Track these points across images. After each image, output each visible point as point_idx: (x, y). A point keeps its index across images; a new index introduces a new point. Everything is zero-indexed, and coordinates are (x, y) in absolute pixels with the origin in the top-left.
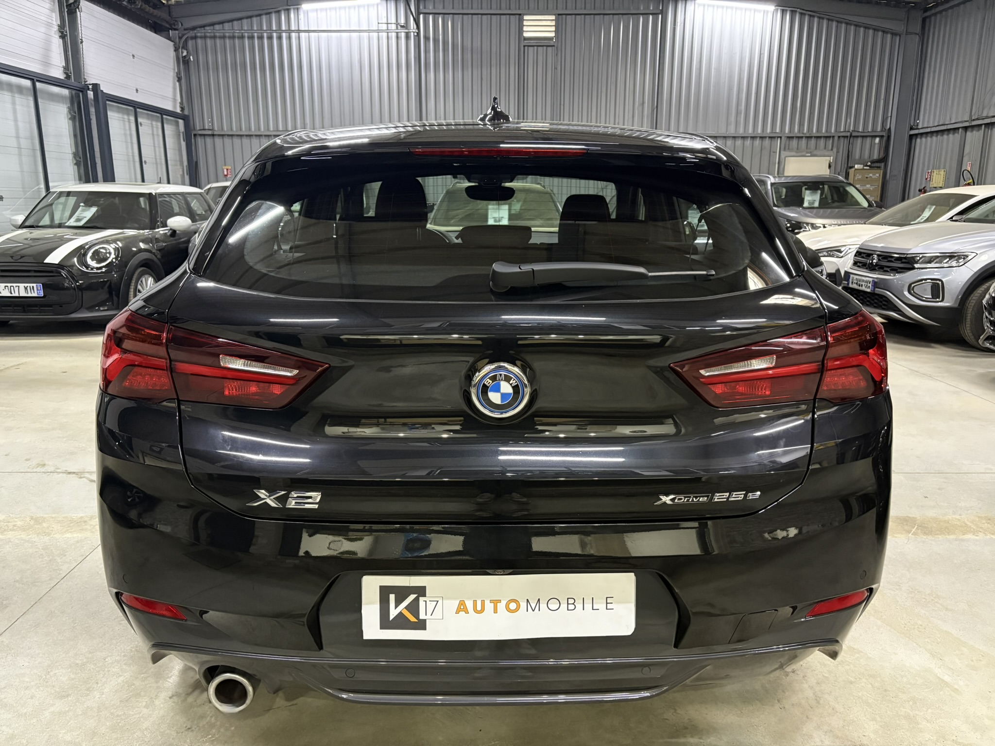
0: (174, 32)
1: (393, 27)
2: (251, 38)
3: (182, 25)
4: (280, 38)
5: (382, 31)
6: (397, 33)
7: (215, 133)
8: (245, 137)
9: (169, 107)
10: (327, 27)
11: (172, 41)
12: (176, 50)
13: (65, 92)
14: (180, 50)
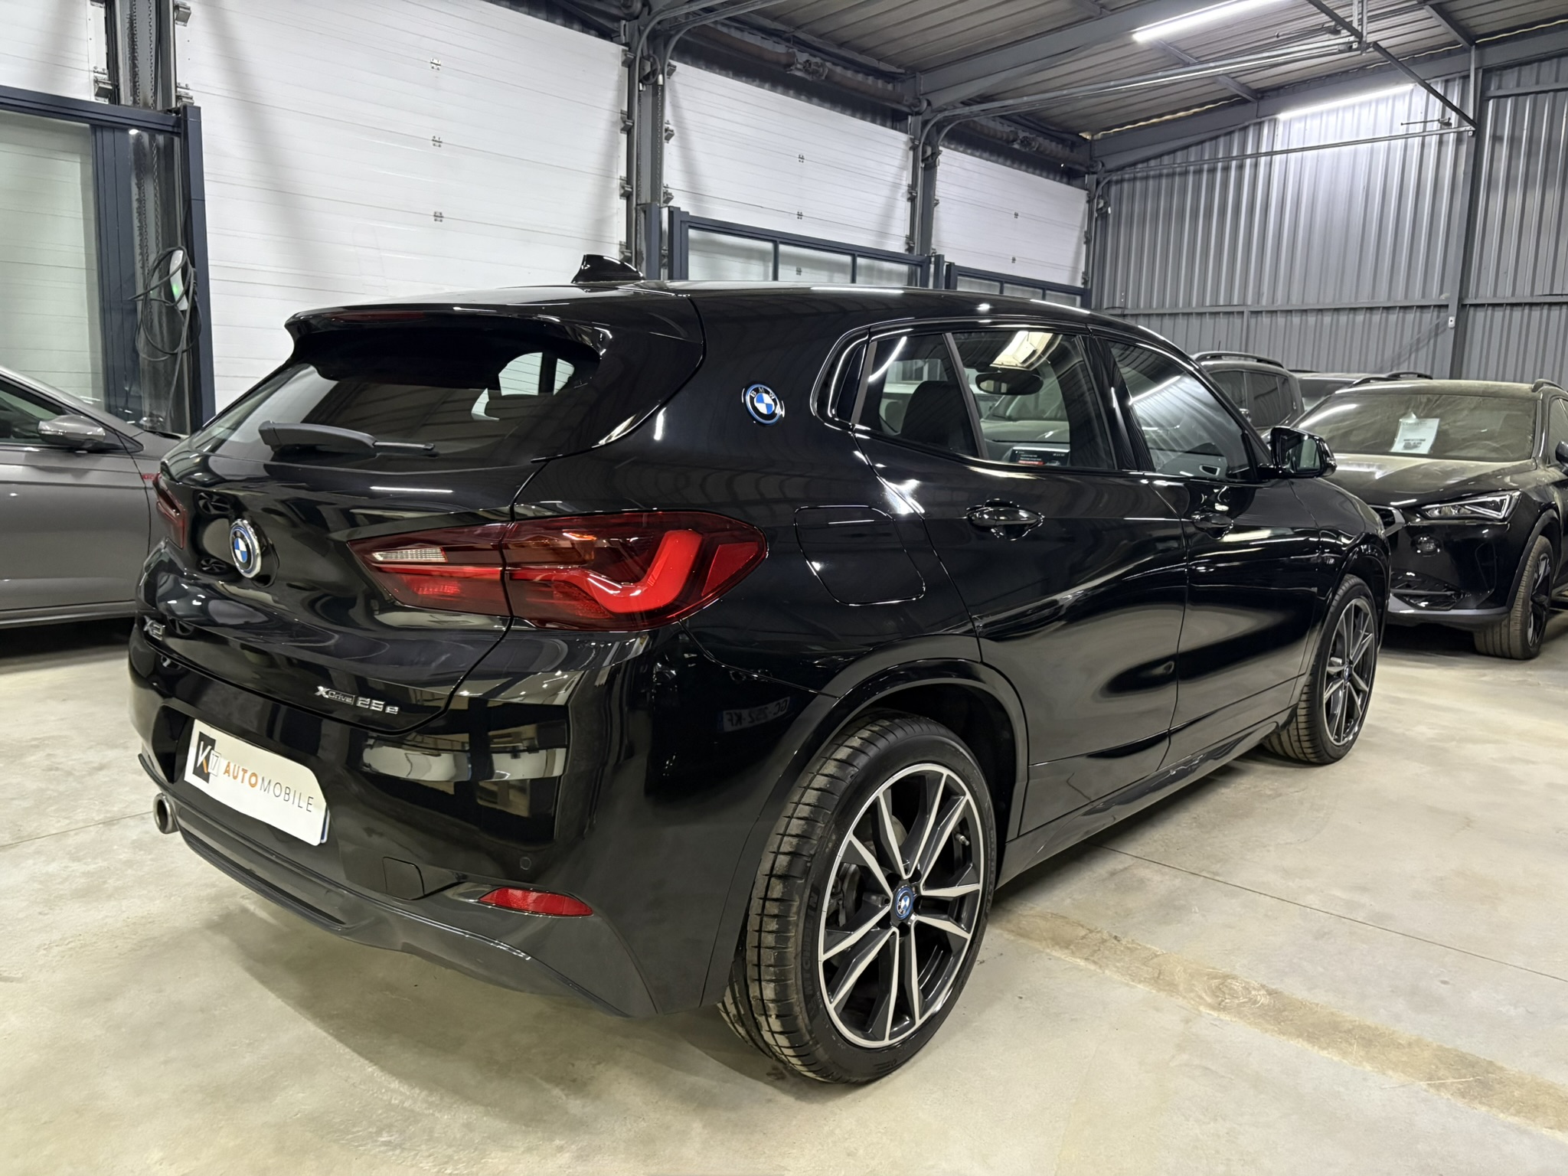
0: (1092, 176)
1: (1436, 126)
2: (1199, 172)
3: (1103, 165)
4: (1241, 168)
5: (1414, 135)
6: (1441, 135)
7: (1126, 312)
8: (1167, 317)
9: (1062, 279)
10: (1319, 141)
11: (1086, 190)
12: (1090, 201)
13: (904, 268)
14: (1096, 201)
